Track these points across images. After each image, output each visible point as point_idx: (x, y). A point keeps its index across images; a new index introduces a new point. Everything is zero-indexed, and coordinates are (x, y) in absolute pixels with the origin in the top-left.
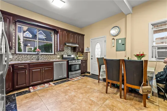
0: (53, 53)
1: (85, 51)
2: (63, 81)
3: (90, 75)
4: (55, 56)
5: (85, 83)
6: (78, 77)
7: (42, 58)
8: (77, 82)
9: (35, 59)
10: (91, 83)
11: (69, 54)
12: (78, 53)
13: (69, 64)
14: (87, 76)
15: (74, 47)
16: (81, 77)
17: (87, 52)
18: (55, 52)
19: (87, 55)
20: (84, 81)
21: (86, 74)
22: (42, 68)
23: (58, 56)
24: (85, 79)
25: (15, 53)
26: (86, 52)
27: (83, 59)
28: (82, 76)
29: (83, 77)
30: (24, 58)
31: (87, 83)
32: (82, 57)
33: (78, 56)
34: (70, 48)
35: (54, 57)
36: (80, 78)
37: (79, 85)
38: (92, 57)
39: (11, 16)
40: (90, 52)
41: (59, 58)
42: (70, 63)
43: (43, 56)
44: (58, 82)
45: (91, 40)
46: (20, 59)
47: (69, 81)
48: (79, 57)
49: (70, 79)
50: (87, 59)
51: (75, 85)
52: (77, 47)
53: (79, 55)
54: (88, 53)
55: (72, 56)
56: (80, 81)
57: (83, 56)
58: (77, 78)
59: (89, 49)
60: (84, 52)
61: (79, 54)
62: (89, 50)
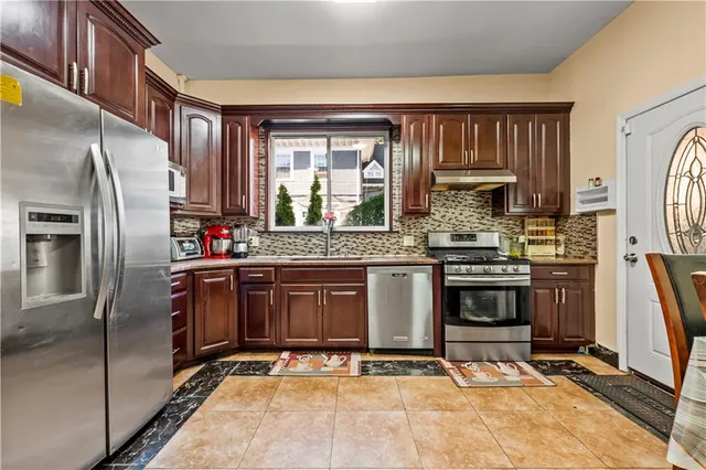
0: (386, 228)
1: (576, 208)
2: (411, 362)
3: (613, 371)
4: (394, 241)
5: (534, 426)
6: (504, 368)
7: (339, 246)
8: (475, 400)
9: (318, 250)
10: (581, 449)
11: (466, 230)
12: (523, 222)
13: (446, 284)
14: (579, 373)
15: (494, 191)
16: (522, 372)
17: (594, 214)
18: (394, 223)
19: (591, 232)
20: (533, 414)
21: (581, 360)
22: (322, 289)
23: (408, 241)
24: (552, 394)
25: (266, 231)
26: (583, 215)
27: (561, 260)
28: (536, 365)
29: (541, 378)
30: (288, 246)
31: (549, 434)
32: (557, 243)
33: (522, 239)
34: (469, 198)
35: (388, 244)
36: (512, 375)
37: (469, 430)
38: (633, 249)
39: (246, 115)
40: (612, 212)
41: (409, 250)
42: (450, 280)
43: (343, 238)
44: (384, 363)
45: (621, 122)
46: (278, 250)
47: (437, 374)
48: (531, 242)
49: (447, 365)
50: (586, 260)
51: (448, 414)
52: (508, 184)
53: (532, 233)
54: (601, 220)
55: (484, 240)
56: (505, 401)
57: (561, 237)
58: (495, 374)
59: (606, 189)
60: (567, 217)
61: (530, 228)
62: (605, 199)
